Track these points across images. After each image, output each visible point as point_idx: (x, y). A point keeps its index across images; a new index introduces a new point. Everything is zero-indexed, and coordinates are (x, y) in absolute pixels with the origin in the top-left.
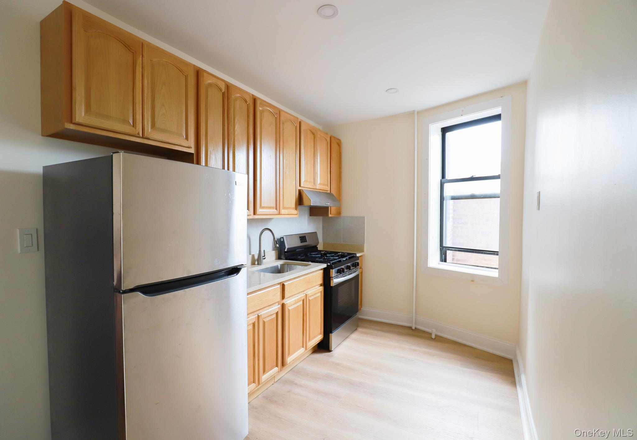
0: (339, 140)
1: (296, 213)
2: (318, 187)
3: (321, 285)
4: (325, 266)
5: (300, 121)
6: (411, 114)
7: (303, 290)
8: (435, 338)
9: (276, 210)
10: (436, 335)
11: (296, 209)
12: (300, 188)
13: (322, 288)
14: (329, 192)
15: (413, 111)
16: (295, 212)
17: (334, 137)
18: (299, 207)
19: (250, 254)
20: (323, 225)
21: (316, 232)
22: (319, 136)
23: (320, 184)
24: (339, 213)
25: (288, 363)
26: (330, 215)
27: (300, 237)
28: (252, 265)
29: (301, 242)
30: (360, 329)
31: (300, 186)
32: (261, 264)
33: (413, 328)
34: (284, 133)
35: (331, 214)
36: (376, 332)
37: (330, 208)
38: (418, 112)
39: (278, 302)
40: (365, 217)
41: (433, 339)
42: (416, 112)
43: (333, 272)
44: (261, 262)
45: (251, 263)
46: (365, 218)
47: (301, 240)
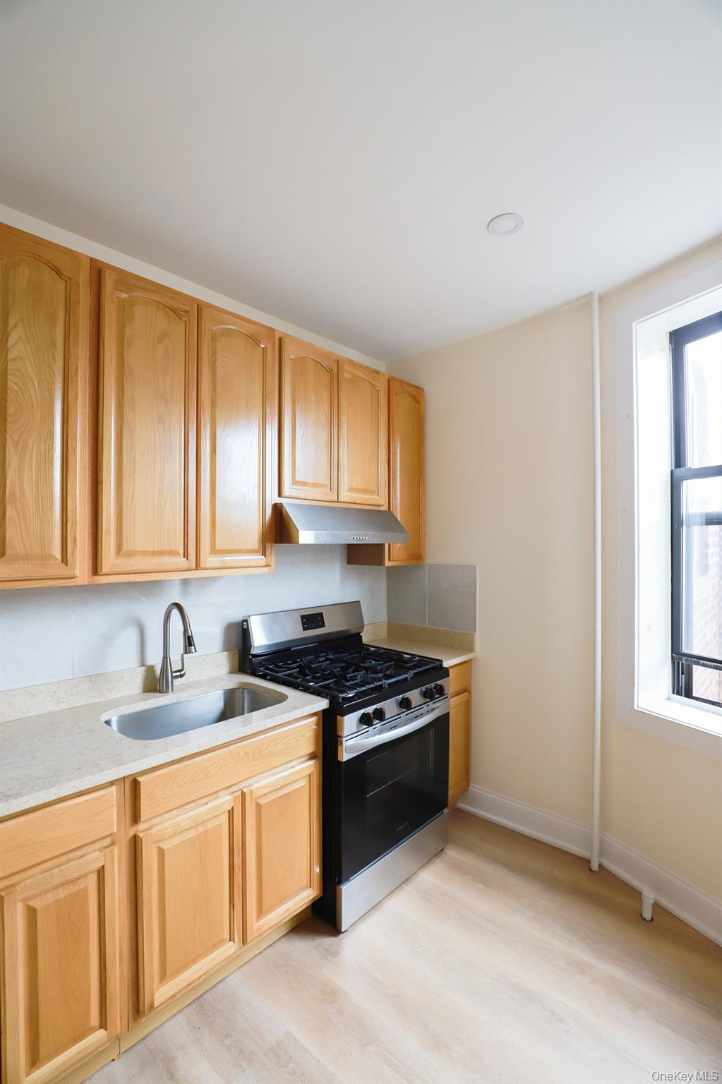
0: (419, 390)
1: (264, 563)
2: (345, 496)
3: (312, 756)
4: (323, 704)
5: (281, 336)
6: (582, 305)
7: (228, 785)
8: (652, 919)
9: (185, 559)
10: (656, 906)
11: (264, 554)
12: (279, 500)
13: (311, 767)
14: (385, 508)
15: (585, 296)
16: (259, 559)
17: (401, 381)
18: (275, 550)
19: (143, 665)
20: (387, 582)
21: (358, 601)
22: (347, 375)
23: (351, 489)
24: (416, 557)
25: (155, 1006)
26: (387, 563)
27: (303, 617)
28: (144, 692)
29: (305, 629)
30: (452, 853)
31: (280, 495)
32: (167, 692)
33: (595, 867)
34: (218, 363)
35: (389, 560)
36: (489, 869)
37: (387, 546)
38: (602, 299)
39: (110, 835)
40: (475, 567)
41: (645, 919)
42: (596, 297)
43: (349, 722)
44: (167, 688)
45: (142, 686)
46: (478, 568)
47: (303, 624)
